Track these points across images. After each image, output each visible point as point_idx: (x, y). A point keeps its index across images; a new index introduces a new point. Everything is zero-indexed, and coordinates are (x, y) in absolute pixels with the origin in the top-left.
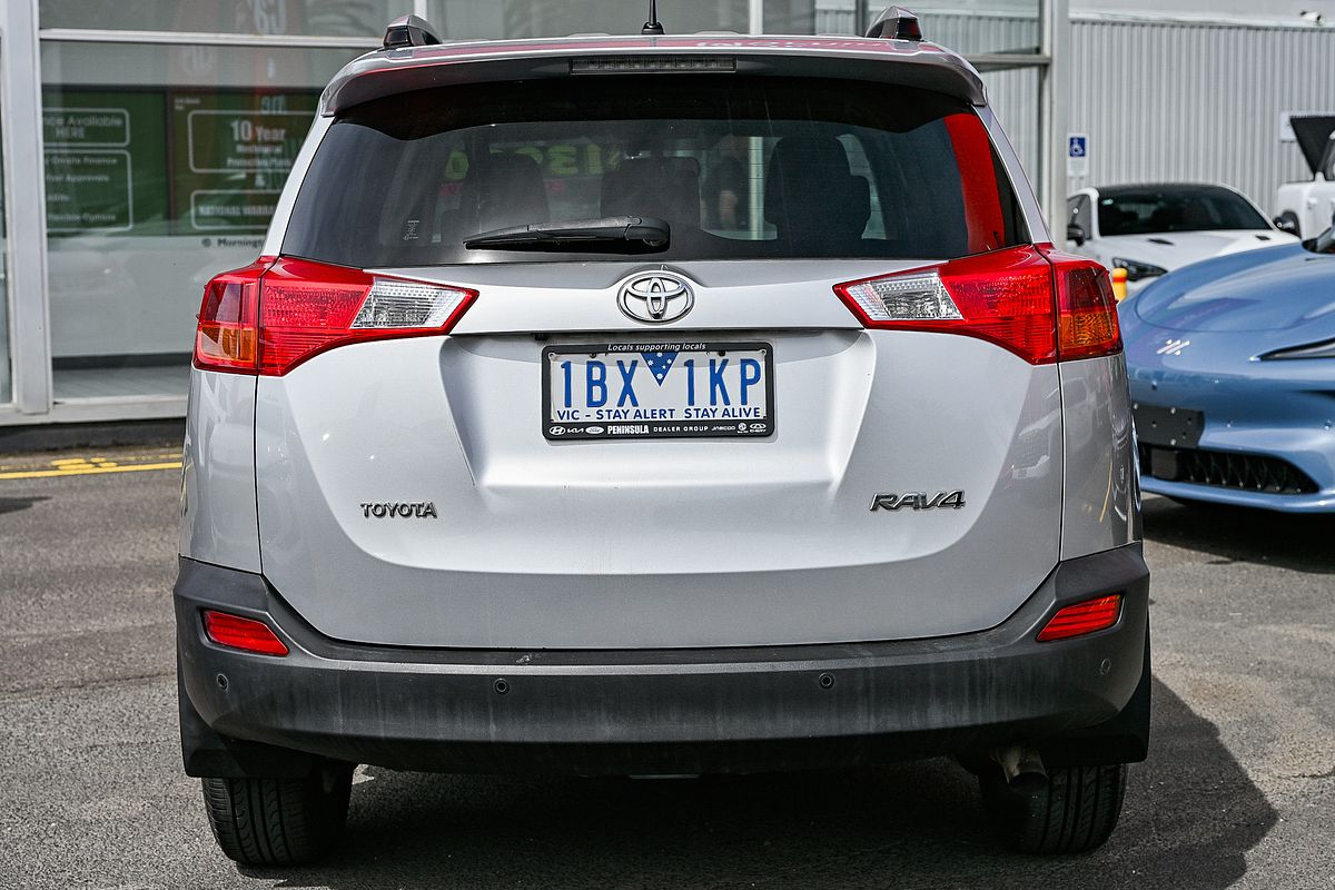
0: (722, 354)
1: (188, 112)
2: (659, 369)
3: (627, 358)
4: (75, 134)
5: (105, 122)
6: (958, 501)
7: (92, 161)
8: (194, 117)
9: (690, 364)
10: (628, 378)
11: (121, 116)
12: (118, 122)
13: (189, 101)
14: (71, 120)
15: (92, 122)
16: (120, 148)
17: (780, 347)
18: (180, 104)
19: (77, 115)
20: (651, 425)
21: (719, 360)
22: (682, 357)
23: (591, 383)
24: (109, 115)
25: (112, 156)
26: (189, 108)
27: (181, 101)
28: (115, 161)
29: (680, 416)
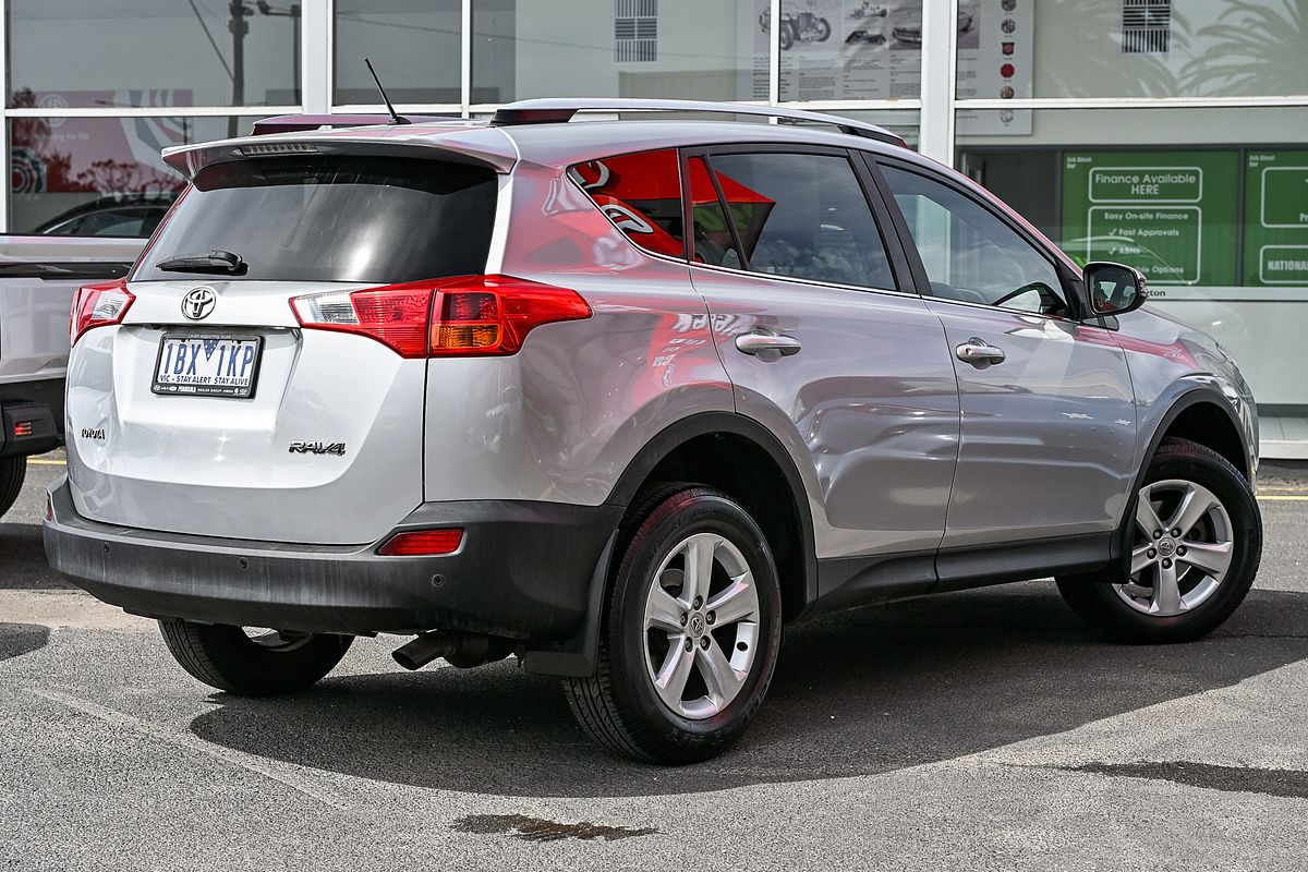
0: (239, 342)
1: (1263, 168)
2: (209, 351)
3: (196, 343)
4: (1148, 191)
5: (1178, 179)
6: (339, 449)
7: (1163, 216)
8: (1268, 172)
9: (223, 348)
10: (194, 356)
11: (1196, 174)
12: (1192, 179)
13: (1263, 158)
14: (1147, 178)
15: (1166, 179)
16: (1192, 204)
17: (269, 338)
18: (1254, 161)
19: (1152, 173)
20: (198, 387)
21: (237, 346)
22: (221, 343)
23: (179, 359)
24: (1183, 173)
25: (1183, 212)
26: (1263, 164)
27: (1257, 158)
28: (1186, 216)
29: (212, 383)
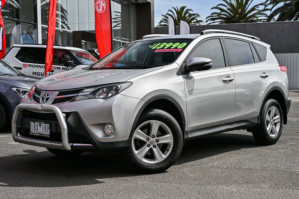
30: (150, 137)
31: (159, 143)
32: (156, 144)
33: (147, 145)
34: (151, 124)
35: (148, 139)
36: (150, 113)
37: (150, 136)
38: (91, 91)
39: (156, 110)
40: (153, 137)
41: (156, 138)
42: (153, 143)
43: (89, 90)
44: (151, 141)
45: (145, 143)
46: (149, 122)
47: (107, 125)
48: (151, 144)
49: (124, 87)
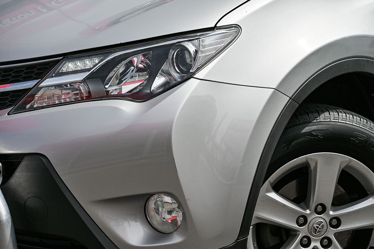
30: (308, 212)
31: (341, 228)
32: (331, 233)
33: (301, 240)
34: (312, 167)
35: (303, 220)
36: (307, 129)
37: (307, 207)
38: (89, 70)
39: (327, 114)
40: (322, 209)
41: (331, 213)
42: (323, 233)
43: (80, 65)
44: (315, 225)
45: (293, 233)
46: (305, 160)
47: (156, 196)
48: (313, 236)
49: (208, 51)
